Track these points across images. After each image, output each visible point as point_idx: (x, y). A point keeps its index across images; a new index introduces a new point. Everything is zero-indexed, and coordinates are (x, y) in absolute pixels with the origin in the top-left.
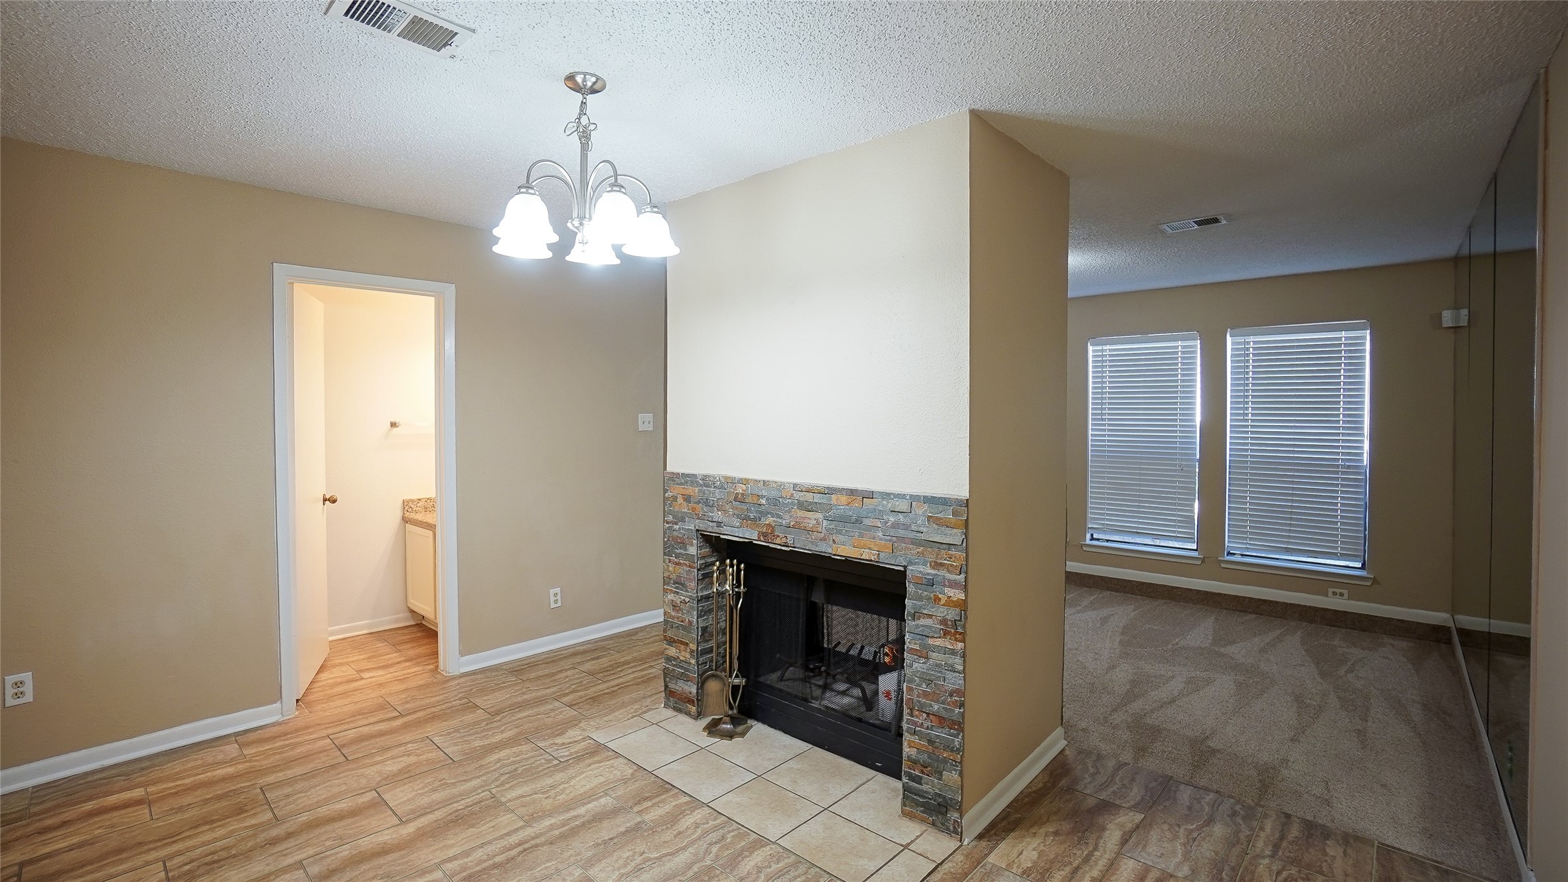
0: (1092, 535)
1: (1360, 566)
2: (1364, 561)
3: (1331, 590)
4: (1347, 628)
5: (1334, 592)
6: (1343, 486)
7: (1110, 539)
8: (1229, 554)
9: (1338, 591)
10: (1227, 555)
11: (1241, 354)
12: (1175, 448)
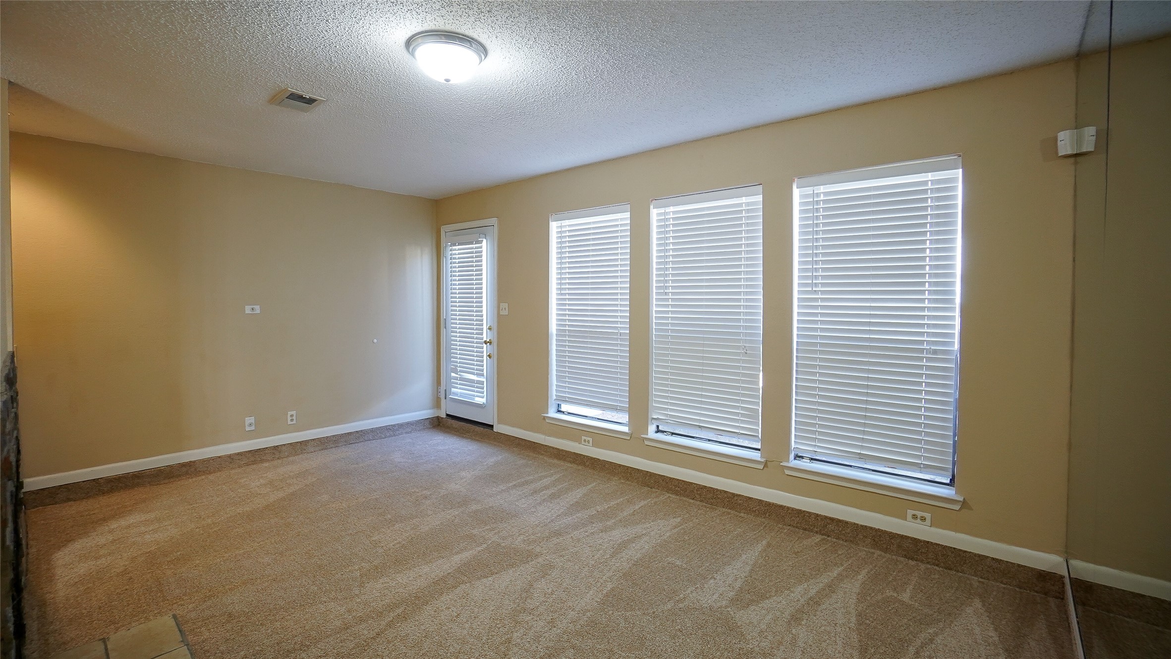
0: (658, 427)
1: (948, 481)
2: (953, 476)
3: (910, 512)
4: (928, 563)
5: (914, 515)
6: (928, 376)
7: (675, 432)
8: (797, 457)
9: (919, 514)
10: (795, 459)
11: (811, 209)
12: (739, 327)
